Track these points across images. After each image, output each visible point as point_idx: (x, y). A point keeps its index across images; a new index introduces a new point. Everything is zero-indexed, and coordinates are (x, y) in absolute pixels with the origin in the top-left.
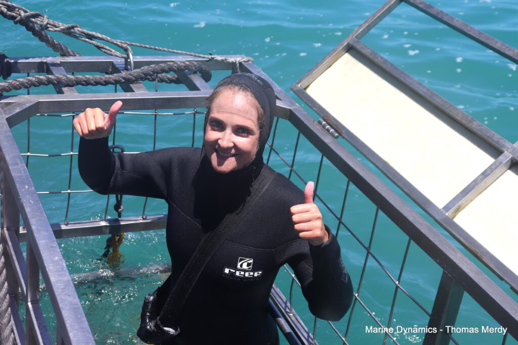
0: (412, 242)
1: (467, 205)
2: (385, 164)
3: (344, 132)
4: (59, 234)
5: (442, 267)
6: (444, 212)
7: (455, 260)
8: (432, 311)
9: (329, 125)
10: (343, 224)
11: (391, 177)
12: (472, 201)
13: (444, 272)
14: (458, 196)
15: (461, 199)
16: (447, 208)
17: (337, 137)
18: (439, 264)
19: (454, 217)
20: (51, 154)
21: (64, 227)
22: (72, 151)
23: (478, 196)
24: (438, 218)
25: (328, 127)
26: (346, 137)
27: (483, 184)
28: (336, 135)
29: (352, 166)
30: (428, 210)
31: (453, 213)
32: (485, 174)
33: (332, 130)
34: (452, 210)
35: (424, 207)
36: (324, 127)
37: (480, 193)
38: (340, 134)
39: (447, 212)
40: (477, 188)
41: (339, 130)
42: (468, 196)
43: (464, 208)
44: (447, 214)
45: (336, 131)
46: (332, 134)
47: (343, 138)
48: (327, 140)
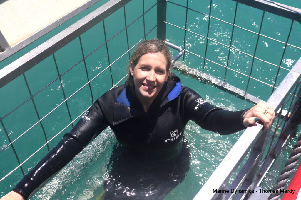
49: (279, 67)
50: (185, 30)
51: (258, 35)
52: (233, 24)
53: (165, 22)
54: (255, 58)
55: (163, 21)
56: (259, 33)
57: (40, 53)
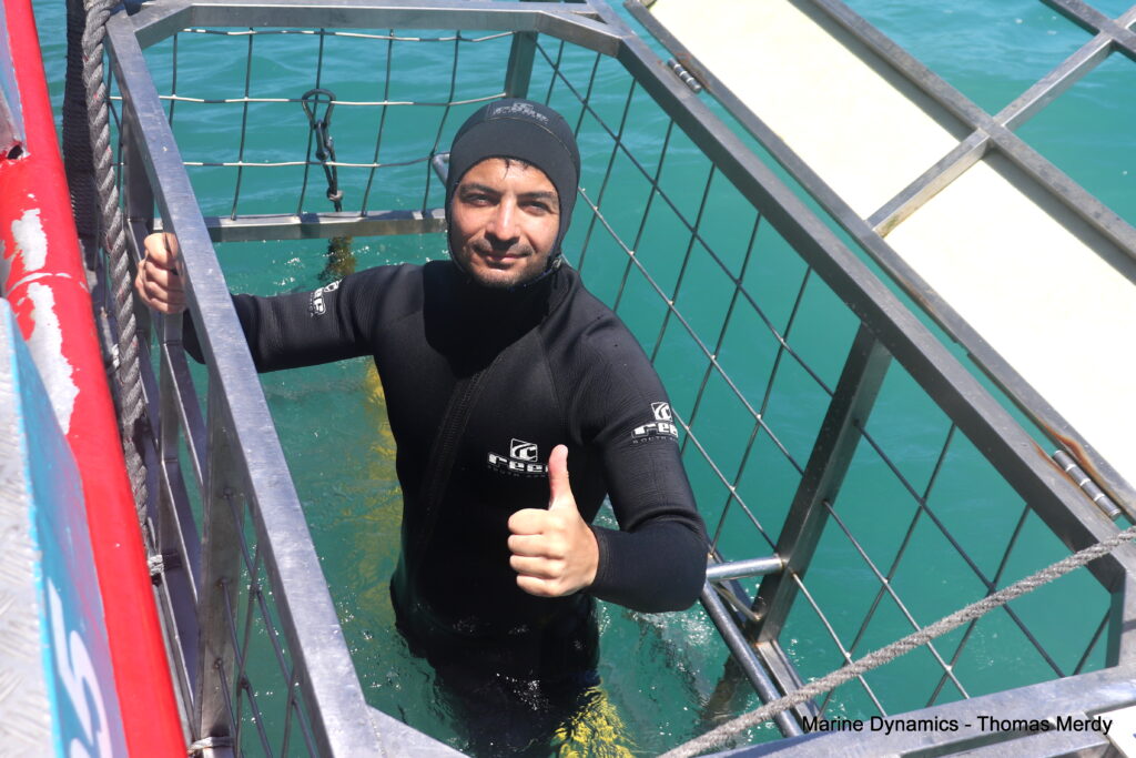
0: (813, 273)
1: (908, 215)
2: (777, 140)
3: (710, 82)
4: (216, 234)
5: (860, 317)
6: (869, 225)
7: (882, 306)
8: (838, 387)
9: (686, 69)
10: (699, 239)
11: (786, 164)
12: (916, 208)
13: (862, 326)
14: (894, 200)
15: (899, 205)
16: (875, 219)
17: (698, 91)
18: (856, 311)
19: (886, 235)
20: (209, 99)
21: (227, 223)
22: (247, 95)
23: (928, 199)
24: (859, 235)
25: (684, 72)
26: (714, 92)
27: (937, 182)
28: (698, 87)
29: (722, 142)
30: (843, 221)
31: (883, 229)
32: (942, 165)
33: (690, 79)
34: (883, 223)
35: (838, 215)
36: (677, 72)
37: (932, 197)
38: (703, 86)
39: (875, 225)
40: (929, 188)
41: (704, 81)
42: (911, 202)
43: (903, 220)
44: (874, 229)
45: (698, 81)
46: (689, 86)
47: (709, 92)
48: (682, 95)
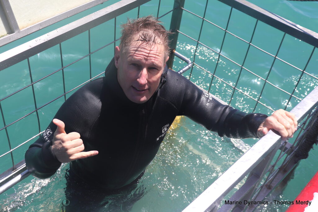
49: (291, 95)
50: (197, 42)
51: (274, 58)
52: (250, 43)
53: (178, 31)
54: (268, 81)
55: (176, 30)
56: (276, 56)
57: (47, 40)
